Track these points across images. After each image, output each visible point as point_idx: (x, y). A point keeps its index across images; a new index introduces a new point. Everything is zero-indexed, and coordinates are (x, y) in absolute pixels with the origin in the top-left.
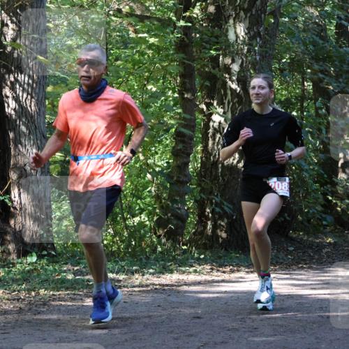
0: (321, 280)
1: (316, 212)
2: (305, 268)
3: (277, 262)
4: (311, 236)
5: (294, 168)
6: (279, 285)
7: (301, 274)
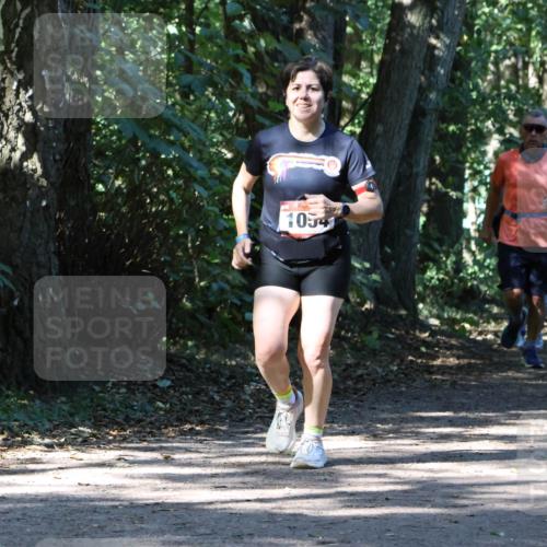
0: (240, 465)
1: (227, 287)
2: (198, 433)
3: (127, 419)
4: (217, 351)
5: (170, 172)
6: (132, 477)
7: (187, 450)
